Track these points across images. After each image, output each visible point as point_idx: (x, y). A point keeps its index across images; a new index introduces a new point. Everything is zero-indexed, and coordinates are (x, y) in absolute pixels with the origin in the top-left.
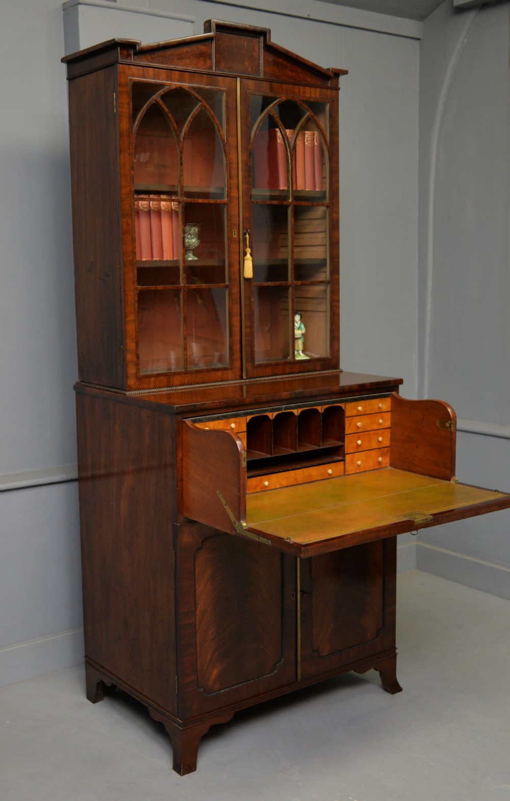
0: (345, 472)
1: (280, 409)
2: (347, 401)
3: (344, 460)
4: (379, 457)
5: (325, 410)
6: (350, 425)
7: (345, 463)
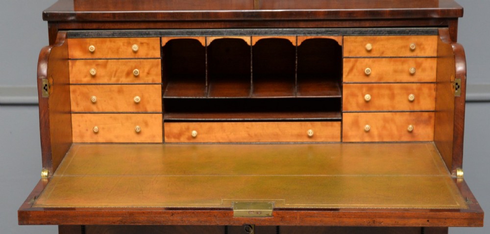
0: (342, 137)
1: (221, 34)
2: (345, 34)
3: (341, 120)
4: (409, 124)
5: (303, 43)
6: (351, 70)
7: (342, 124)
